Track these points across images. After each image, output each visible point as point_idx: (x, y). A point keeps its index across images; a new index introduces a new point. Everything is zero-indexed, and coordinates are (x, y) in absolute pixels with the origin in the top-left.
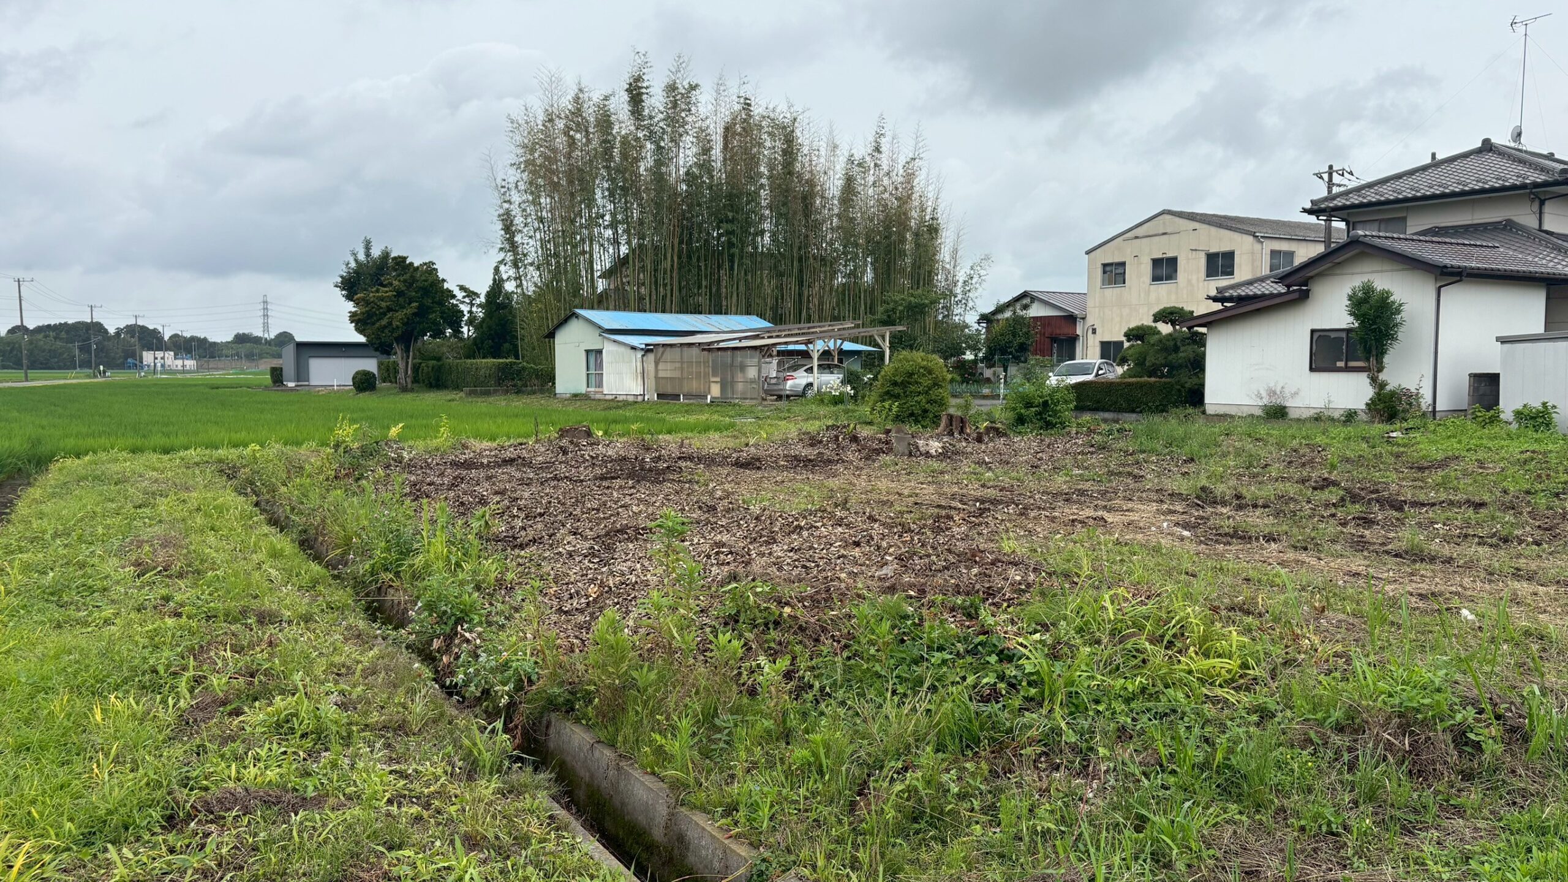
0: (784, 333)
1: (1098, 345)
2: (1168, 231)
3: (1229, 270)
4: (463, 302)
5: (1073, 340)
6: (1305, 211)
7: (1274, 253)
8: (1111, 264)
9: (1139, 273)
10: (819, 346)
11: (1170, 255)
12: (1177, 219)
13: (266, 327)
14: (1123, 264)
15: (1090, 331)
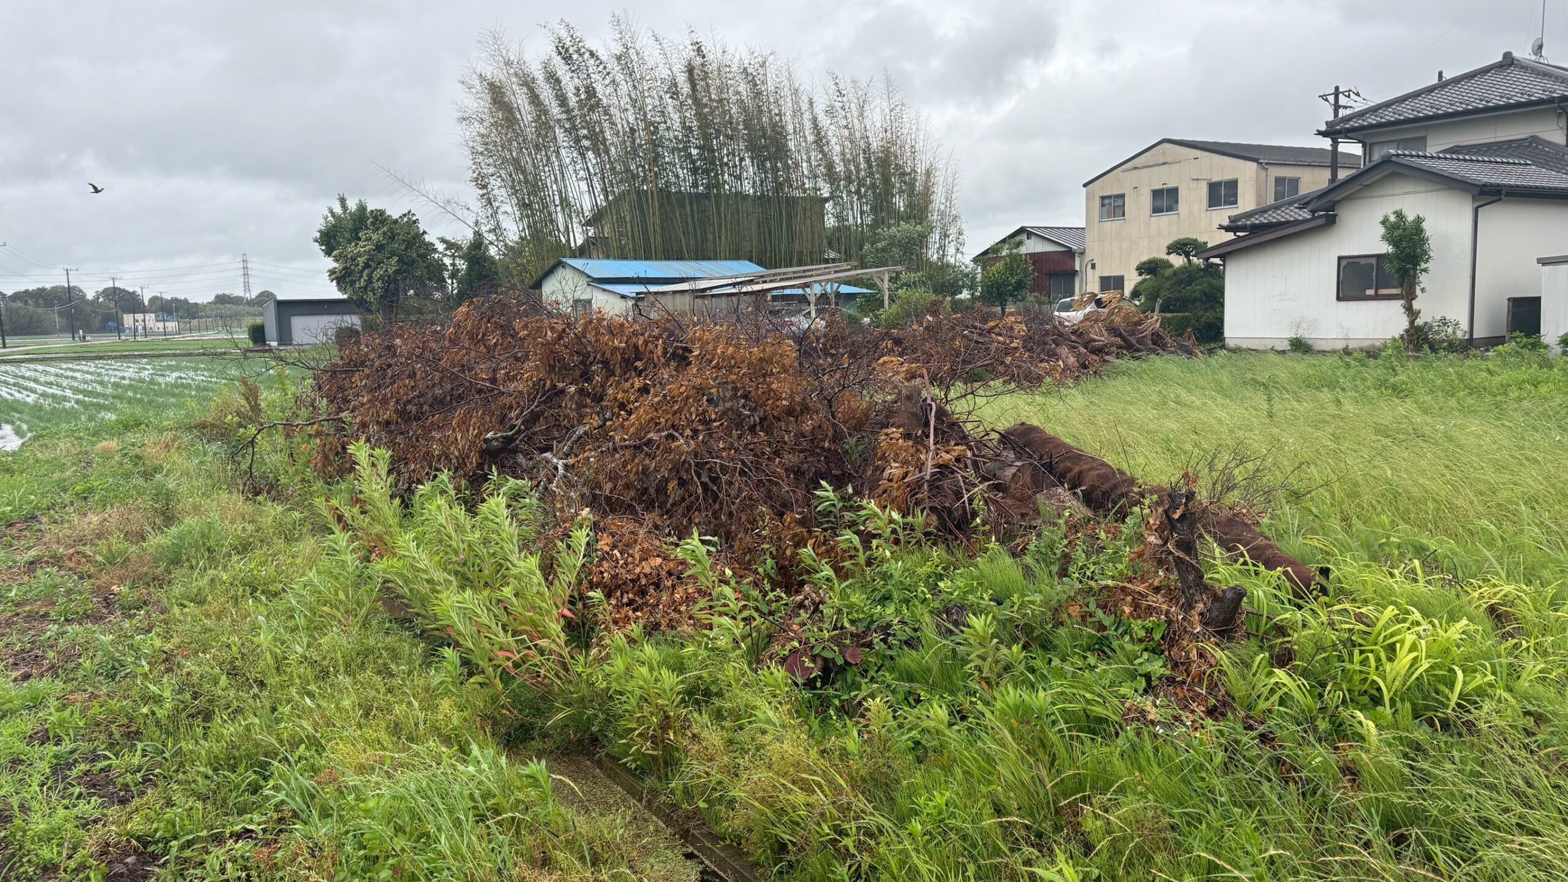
0: (779, 278)
1: (1097, 279)
2: (1168, 160)
3: (1232, 199)
4: (446, 255)
5: (1072, 274)
6: (1320, 133)
7: (1279, 181)
8: (1109, 197)
9: (1139, 205)
10: (817, 289)
11: (1170, 185)
12: (1177, 148)
13: (247, 286)
14: (1122, 196)
15: (1089, 266)
